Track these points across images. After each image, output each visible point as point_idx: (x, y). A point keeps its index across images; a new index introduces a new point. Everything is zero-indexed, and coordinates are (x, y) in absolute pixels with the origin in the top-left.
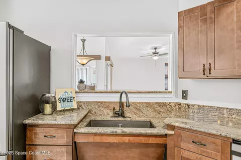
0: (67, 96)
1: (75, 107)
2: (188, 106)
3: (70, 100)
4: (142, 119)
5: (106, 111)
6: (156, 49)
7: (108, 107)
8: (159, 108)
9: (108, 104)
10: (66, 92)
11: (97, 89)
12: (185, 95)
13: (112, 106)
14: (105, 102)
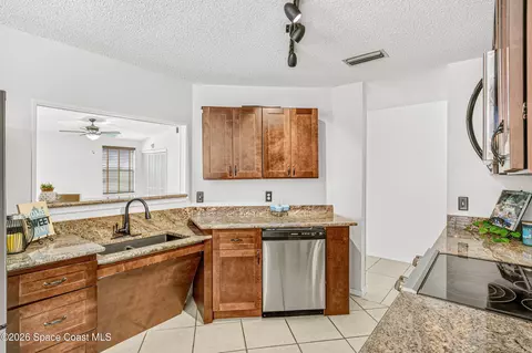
0: (37, 215)
1: (52, 233)
2: (205, 209)
3: (43, 221)
4: (157, 233)
5: (101, 232)
6: (93, 120)
7: (104, 226)
8: (173, 217)
9: (104, 221)
10: (34, 209)
11: (82, 199)
12: (200, 197)
13: (112, 223)
14: (100, 218)
